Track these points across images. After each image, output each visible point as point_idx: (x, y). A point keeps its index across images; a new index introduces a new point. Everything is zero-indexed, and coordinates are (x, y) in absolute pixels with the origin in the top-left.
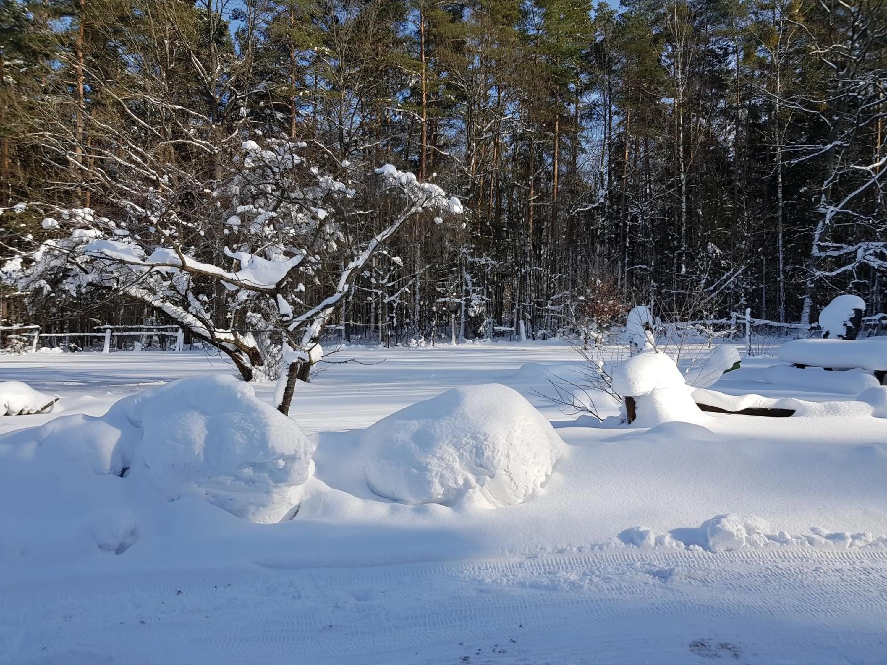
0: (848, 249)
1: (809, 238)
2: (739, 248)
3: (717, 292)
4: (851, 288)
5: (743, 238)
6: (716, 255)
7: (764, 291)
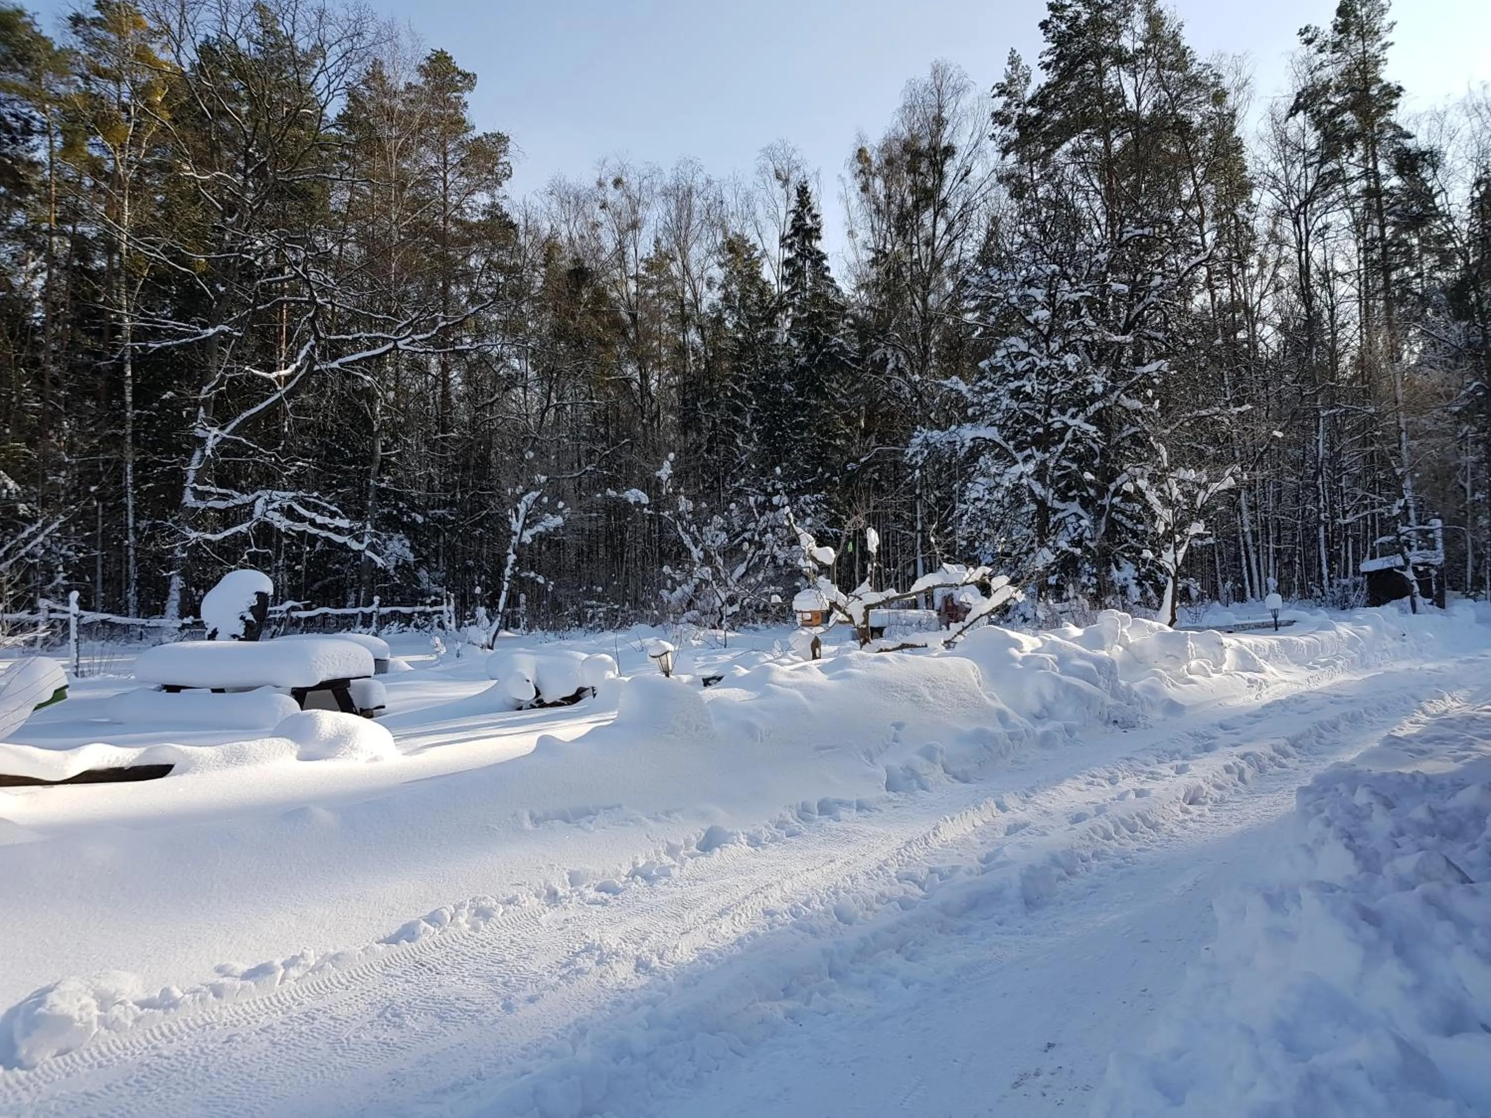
0: (241, 499)
1: (178, 477)
2: (53, 484)
3: (11, 561)
4: (245, 561)
5: (61, 466)
6: (9, 493)
7: (100, 562)
